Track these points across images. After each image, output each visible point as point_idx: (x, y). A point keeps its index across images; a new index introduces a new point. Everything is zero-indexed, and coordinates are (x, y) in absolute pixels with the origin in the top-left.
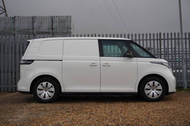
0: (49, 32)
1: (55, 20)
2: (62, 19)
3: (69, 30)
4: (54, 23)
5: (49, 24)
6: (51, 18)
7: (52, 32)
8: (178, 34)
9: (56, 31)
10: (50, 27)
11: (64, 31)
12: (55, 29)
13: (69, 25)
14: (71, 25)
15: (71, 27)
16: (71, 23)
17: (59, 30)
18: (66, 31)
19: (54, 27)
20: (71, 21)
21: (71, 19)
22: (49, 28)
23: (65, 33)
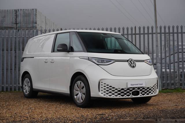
0: (13, 27)
1: (19, 14)
2: (27, 13)
3: (35, 25)
4: (18, 17)
5: (13, 18)
6: (15, 12)
7: (15, 27)
8: (152, 28)
9: (20, 26)
10: (14, 22)
11: (29, 26)
12: (19, 24)
13: (34, 19)
14: (36, 19)
15: (36, 21)
16: (36, 17)
17: (24, 24)
18: (31, 26)
19: (18, 21)
20: (36, 15)
21: (36, 12)
22: (12, 23)
23: (30, 28)
